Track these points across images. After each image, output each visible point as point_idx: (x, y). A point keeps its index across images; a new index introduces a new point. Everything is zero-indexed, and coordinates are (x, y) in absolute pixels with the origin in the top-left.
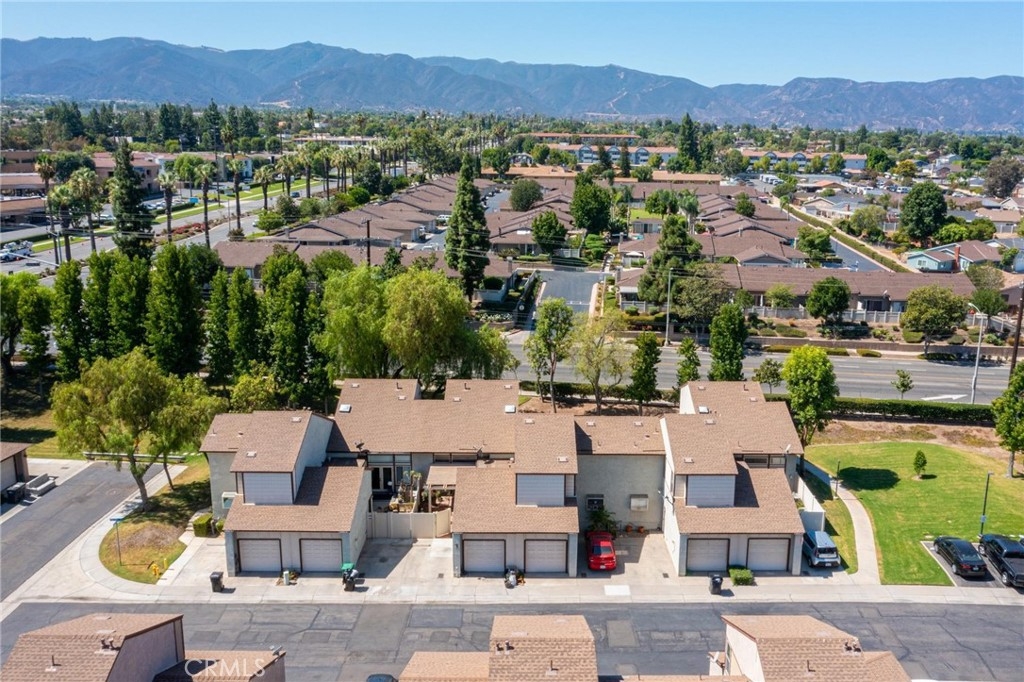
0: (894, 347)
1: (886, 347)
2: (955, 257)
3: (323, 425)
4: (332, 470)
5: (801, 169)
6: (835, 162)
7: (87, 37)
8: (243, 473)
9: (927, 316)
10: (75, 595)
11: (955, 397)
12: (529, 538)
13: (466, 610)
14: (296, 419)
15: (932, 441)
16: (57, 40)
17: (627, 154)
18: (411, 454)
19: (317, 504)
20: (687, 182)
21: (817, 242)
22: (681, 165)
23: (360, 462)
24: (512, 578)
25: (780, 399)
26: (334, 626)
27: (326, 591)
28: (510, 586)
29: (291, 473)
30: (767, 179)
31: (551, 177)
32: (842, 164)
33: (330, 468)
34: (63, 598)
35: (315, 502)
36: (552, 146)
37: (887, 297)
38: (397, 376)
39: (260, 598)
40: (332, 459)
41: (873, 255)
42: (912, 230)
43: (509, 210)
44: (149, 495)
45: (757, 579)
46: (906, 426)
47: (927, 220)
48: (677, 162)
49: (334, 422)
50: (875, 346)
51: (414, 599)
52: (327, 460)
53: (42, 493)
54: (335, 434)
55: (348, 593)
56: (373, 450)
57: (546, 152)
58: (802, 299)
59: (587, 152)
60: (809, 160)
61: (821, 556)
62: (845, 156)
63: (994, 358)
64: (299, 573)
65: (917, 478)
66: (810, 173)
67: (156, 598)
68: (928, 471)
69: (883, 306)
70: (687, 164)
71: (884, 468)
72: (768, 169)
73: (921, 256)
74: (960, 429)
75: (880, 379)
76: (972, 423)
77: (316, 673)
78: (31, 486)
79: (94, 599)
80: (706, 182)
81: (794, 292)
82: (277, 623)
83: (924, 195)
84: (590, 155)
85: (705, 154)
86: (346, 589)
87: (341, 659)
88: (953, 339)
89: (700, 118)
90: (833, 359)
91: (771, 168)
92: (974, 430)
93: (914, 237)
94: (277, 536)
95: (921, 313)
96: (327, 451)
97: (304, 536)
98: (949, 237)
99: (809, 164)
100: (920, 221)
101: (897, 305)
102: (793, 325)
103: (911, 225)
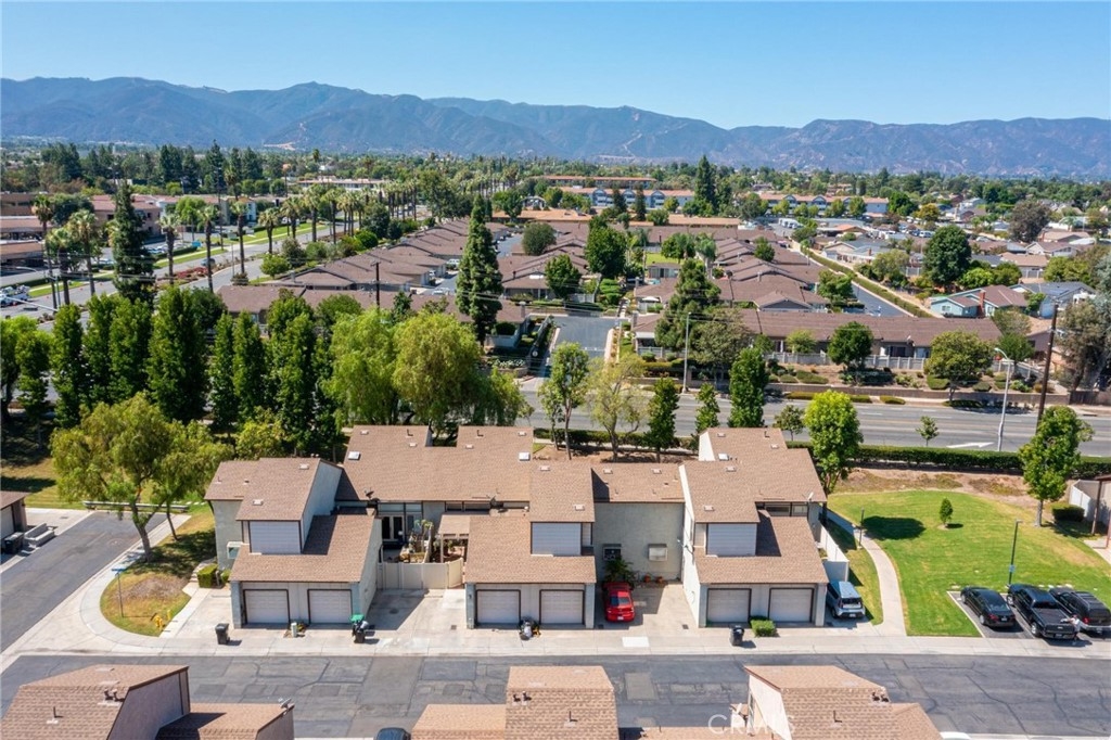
0: (918, 394)
1: (910, 394)
2: (979, 303)
3: (332, 473)
4: (340, 518)
5: (821, 213)
6: (856, 206)
7: (85, 77)
8: (249, 521)
9: (952, 362)
10: (75, 648)
11: (981, 445)
12: (544, 589)
13: (480, 662)
14: (304, 466)
15: (958, 490)
16: (55, 81)
17: (643, 197)
18: (422, 503)
19: (326, 554)
20: (703, 226)
21: (838, 286)
22: (698, 208)
23: (370, 511)
24: (527, 630)
25: (801, 447)
26: (344, 679)
27: (335, 644)
28: (525, 638)
29: (299, 521)
30: (786, 223)
31: (564, 221)
32: (863, 208)
33: (339, 517)
34: (63, 651)
35: (323, 551)
36: (565, 189)
37: (911, 343)
38: (407, 423)
39: (267, 650)
40: (341, 508)
41: (896, 301)
42: (936, 275)
43: (521, 255)
44: (152, 546)
45: (779, 631)
46: (932, 475)
47: (951, 264)
48: (694, 206)
49: (343, 469)
50: (898, 393)
51: (426, 651)
52: (335, 509)
53: (41, 543)
54: (344, 483)
55: (358, 645)
56: (383, 498)
57: (559, 195)
58: (823, 345)
59: (601, 195)
60: (829, 204)
61: (845, 606)
62: (866, 199)
63: (1021, 405)
64: (307, 624)
65: (943, 527)
66: (830, 217)
67: (159, 650)
68: (954, 519)
69: (907, 351)
70: (704, 208)
71: (910, 517)
72: (787, 213)
73: (946, 301)
74: (987, 477)
75: (903, 426)
76: (999, 471)
77: (325, 727)
78: (29, 536)
79: (96, 651)
80: (723, 226)
81: (815, 338)
82: (284, 677)
83: (948, 239)
84: (604, 198)
85: (723, 197)
86: (356, 641)
87: (351, 713)
88: (979, 386)
89: (718, 161)
90: (857, 406)
91: (791, 212)
92: (1001, 478)
93: (938, 283)
94: (284, 586)
95: (946, 359)
96: (336, 500)
97: (312, 586)
98: (973, 282)
99: (830, 208)
100: (943, 265)
101: (921, 351)
102: (814, 372)
103: (934, 270)
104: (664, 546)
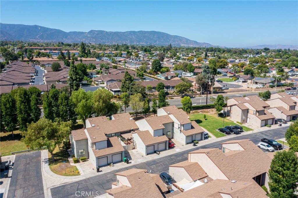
0: (175, 96)
1: (173, 96)
2: (167, 76)
4: (110, 139)
5: (112, 56)
6: (120, 54)
8: (95, 143)
10: (62, 183)
11: (195, 104)
12: (159, 144)
14: (98, 128)
15: (199, 113)
17: (69, 53)
18: (115, 133)
20: (87, 60)
21: (141, 74)
22: (83, 56)
27: (122, 165)
29: (107, 140)
30: (106, 59)
31: (48, 61)
32: (122, 54)
34: (60, 184)
35: (112, 146)
41: (151, 77)
42: (155, 70)
45: (199, 142)
46: (194, 111)
47: (158, 68)
48: (82, 55)
50: (171, 96)
51: (143, 161)
53: (13, 165)
55: (128, 164)
61: (206, 135)
62: (122, 52)
63: (194, 96)
64: (114, 163)
65: (204, 120)
66: (114, 57)
68: (206, 118)
69: (168, 88)
70: (85, 56)
71: (198, 119)
72: (104, 56)
73: (161, 76)
74: (202, 110)
79: (70, 182)
80: (93, 60)
85: (88, 53)
88: (185, 93)
91: (105, 56)
92: (204, 110)
93: (155, 72)
94: (107, 156)
97: (112, 154)
98: (163, 71)
99: (114, 54)
100: (156, 68)
102: (154, 94)
104: (170, 131)
